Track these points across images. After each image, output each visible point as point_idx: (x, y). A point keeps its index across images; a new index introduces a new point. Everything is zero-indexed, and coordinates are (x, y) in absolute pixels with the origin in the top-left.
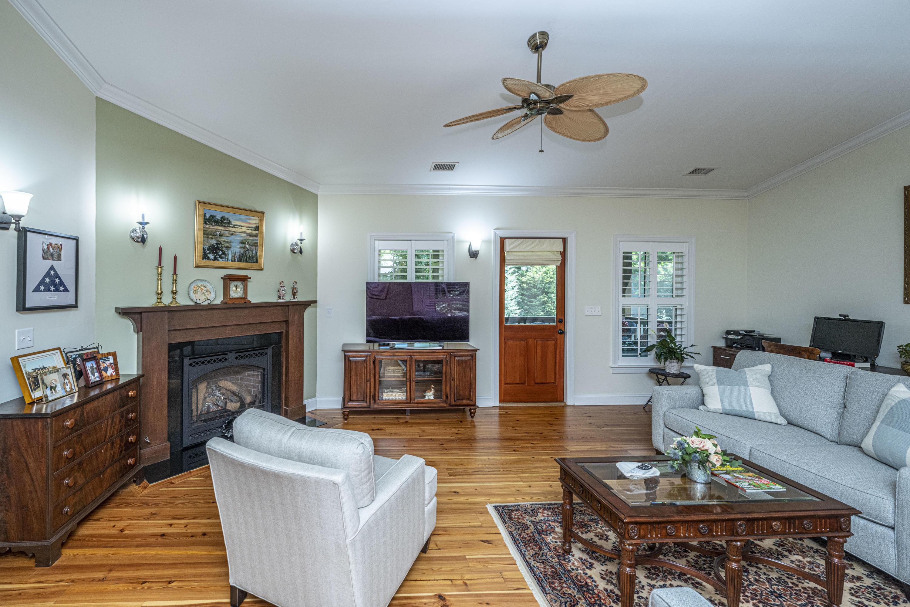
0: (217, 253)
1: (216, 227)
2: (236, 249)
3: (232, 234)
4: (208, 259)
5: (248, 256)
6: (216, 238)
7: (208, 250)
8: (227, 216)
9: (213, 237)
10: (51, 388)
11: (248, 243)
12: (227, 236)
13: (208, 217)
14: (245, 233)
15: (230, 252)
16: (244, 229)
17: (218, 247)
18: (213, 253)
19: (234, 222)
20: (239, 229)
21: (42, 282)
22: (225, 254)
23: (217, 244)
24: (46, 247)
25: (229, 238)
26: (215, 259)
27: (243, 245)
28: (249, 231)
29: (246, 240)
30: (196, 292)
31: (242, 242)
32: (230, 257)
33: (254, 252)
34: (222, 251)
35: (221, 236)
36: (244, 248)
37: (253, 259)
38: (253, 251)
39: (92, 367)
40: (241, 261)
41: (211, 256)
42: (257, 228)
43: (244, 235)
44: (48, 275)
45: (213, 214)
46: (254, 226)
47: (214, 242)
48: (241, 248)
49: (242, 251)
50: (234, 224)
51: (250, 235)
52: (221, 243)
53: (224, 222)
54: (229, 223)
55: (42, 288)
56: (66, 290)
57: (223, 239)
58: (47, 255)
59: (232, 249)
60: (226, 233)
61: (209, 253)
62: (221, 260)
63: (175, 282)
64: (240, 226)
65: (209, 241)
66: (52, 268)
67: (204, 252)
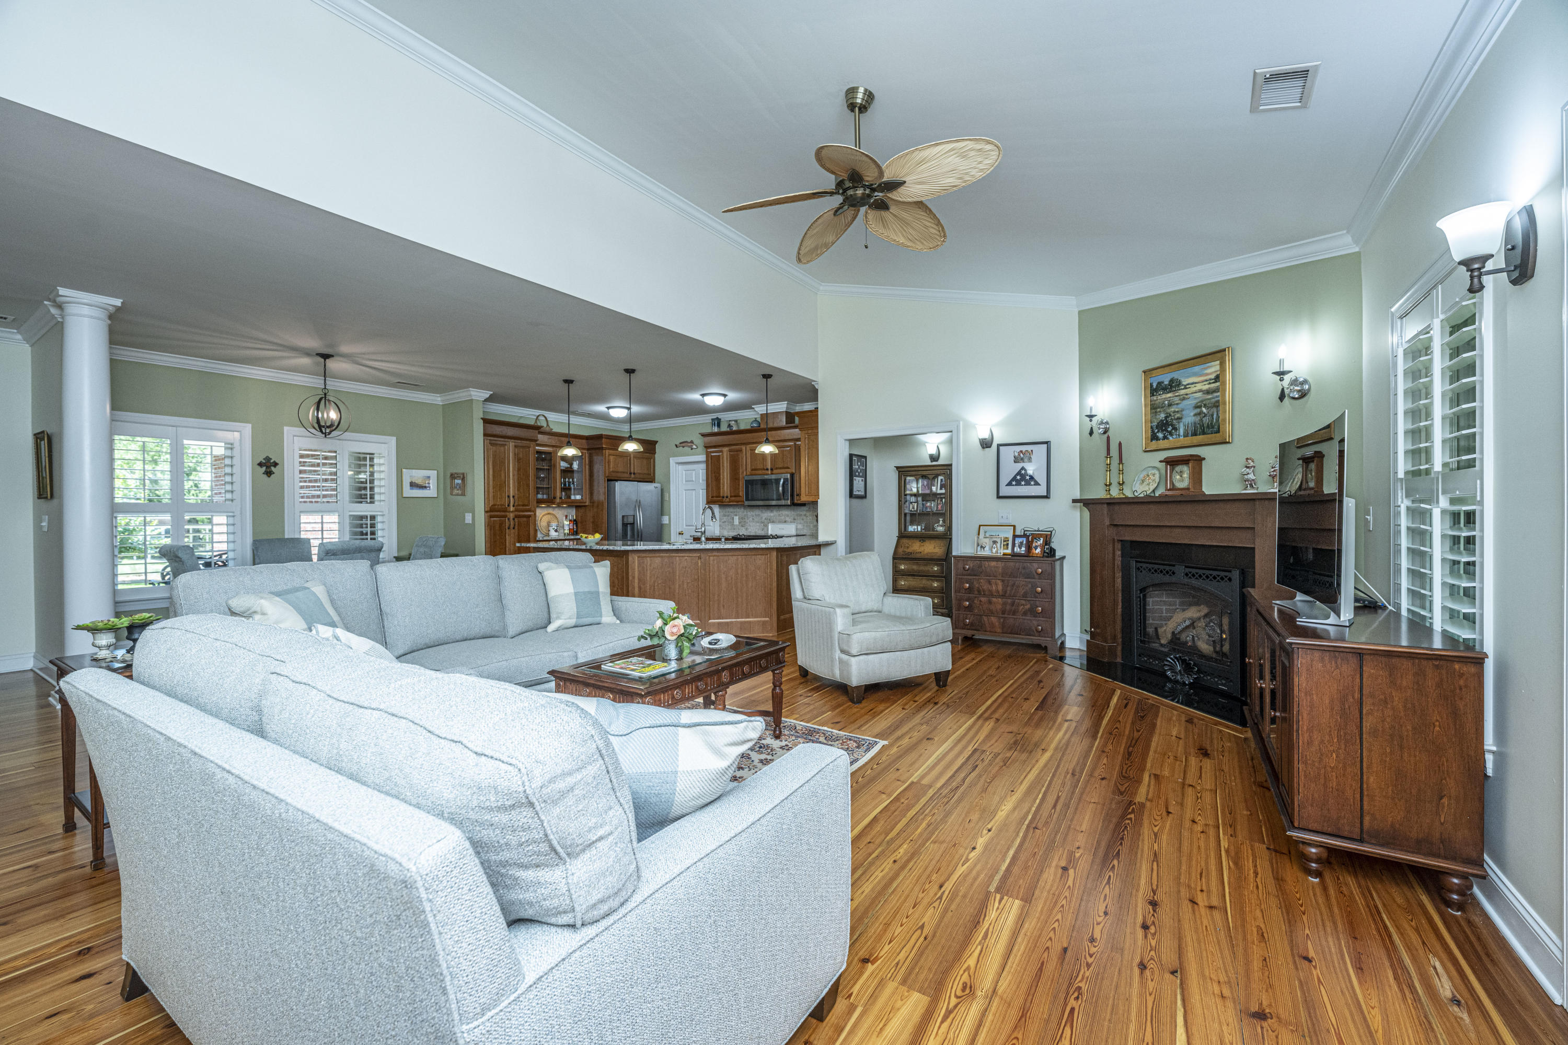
0: (1167, 430)
1: (1163, 396)
2: (1189, 418)
3: (1184, 399)
4: (1157, 439)
5: (1205, 425)
6: (1164, 411)
7: (1157, 427)
8: (1175, 375)
9: (1162, 410)
10: (982, 547)
11: (1205, 406)
12: (1177, 404)
13: (1155, 385)
14: (1200, 391)
15: (1181, 425)
16: (1199, 387)
17: (1167, 421)
18: (1163, 431)
19: (1185, 382)
20: (1193, 389)
21: (1014, 479)
22: (1177, 429)
23: (1166, 417)
24: (1017, 454)
25: (1180, 406)
26: (1165, 438)
27: (1198, 410)
28: (1206, 387)
29: (1202, 401)
31: (1197, 407)
32: (1182, 432)
33: (1215, 416)
34: (1172, 425)
35: (1170, 405)
36: (1199, 414)
37: (1213, 427)
38: (1212, 415)
39: (1021, 543)
40: (1196, 435)
41: (1160, 435)
42: (1217, 379)
43: (1200, 394)
44: (1019, 473)
45: (1160, 381)
46: (1213, 376)
47: (1163, 416)
48: (1195, 415)
49: (1198, 419)
50: (1185, 383)
51: (1208, 392)
52: (1170, 415)
53: (1174, 385)
54: (1179, 384)
55: (1014, 483)
56: (1037, 484)
57: (1173, 409)
58: (1017, 460)
59: (1183, 420)
60: (1176, 400)
61: (1158, 432)
62: (1171, 438)
63: (1121, 472)
64: (1192, 384)
65: (1158, 417)
66: (1023, 468)
67: (1153, 431)
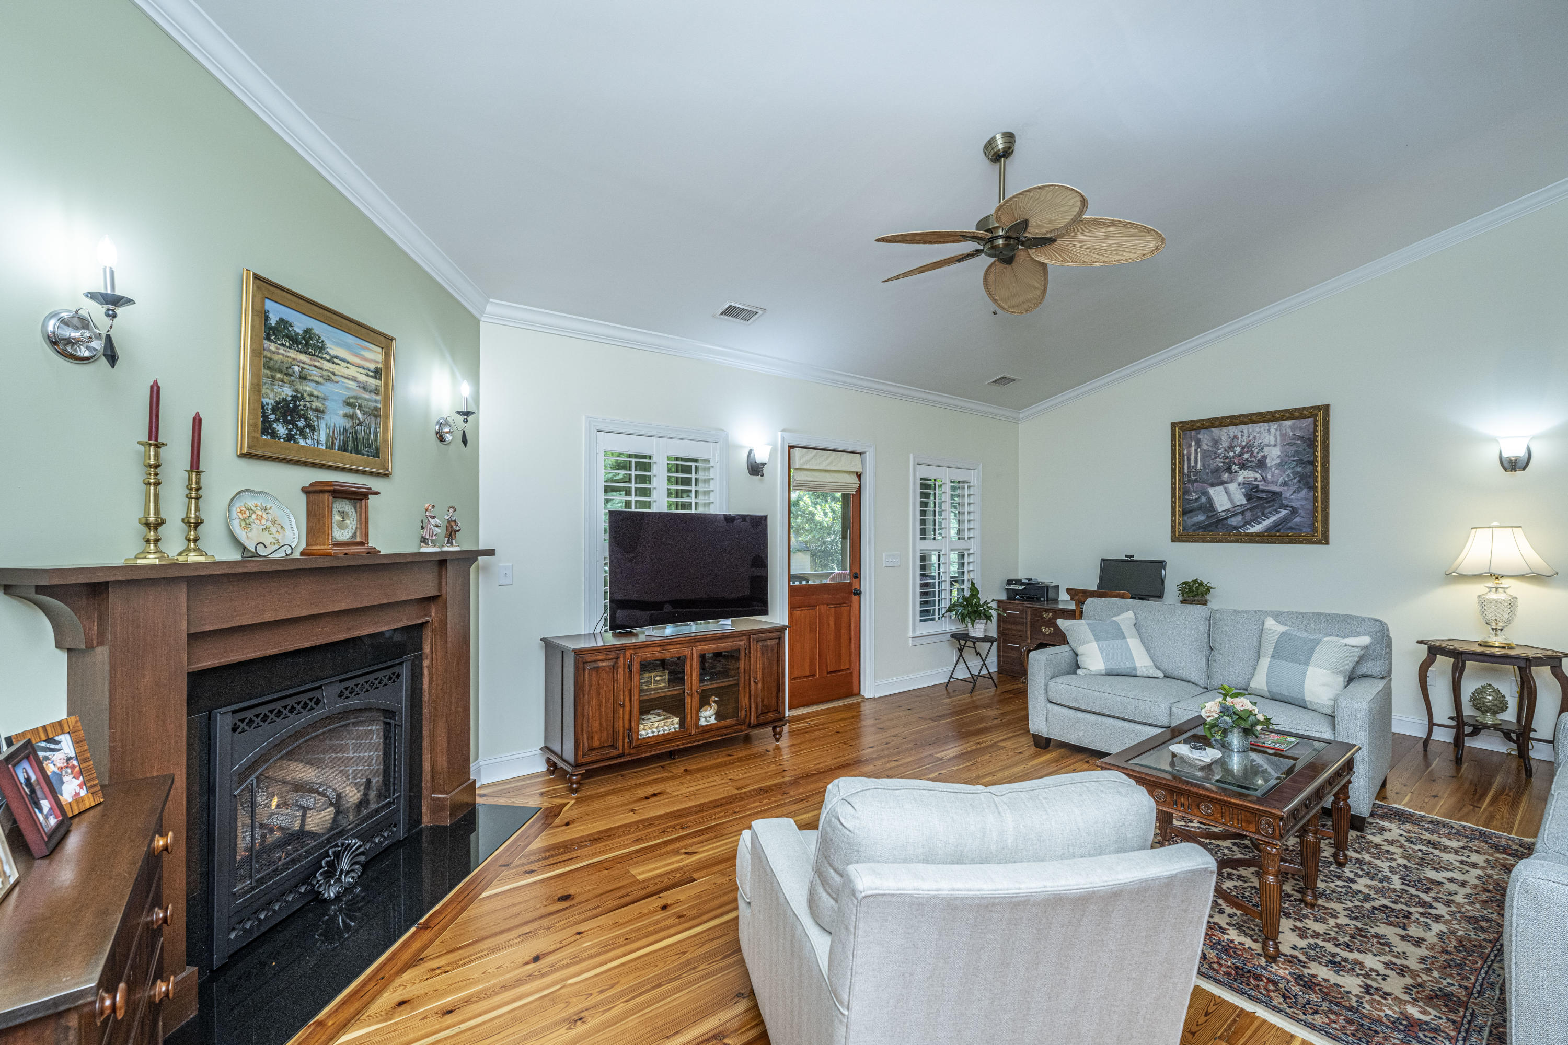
0: (293, 422)
1: (292, 354)
2: (336, 417)
3: (328, 379)
4: (274, 435)
5: (360, 439)
6: (291, 383)
7: (274, 410)
8: (319, 328)
9: (286, 378)
11: (360, 407)
12: (317, 383)
13: (273, 321)
14: (354, 380)
15: (323, 424)
16: (352, 371)
17: (296, 406)
18: (286, 422)
19: (333, 350)
20: (341, 369)
22: (313, 429)
23: (295, 398)
25: (321, 388)
26: (290, 438)
27: (349, 410)
28: (362, 378)
29: (356, 398)
30: (247, 524)
31: (347, 403)
32: (323, 436)
33: (373, 430)
34: (306, 419)
35: (303, 378)
36: (352, 417)
37: (369, 447)
38: (370, 427)
40: (345, 451)
41: (281, 430)
42: (377, 373)
43: (353, 385)
45: (285, 318)
46: (372, 366)
47: (287, 392)
48: (346, 416)
49: (349, 424)
50: (332, 352)
51: (364, 387)
52: (303, 398)
53: (311, 343)
54: (322, 348)
57: (307, 388)
59: (326, 417)
60: (315, 374)
61: (277, 420)
62: (302, 443)
63: (194, 492)
64: (344, 360)
65: (277, 389)
67: (265, 416)
